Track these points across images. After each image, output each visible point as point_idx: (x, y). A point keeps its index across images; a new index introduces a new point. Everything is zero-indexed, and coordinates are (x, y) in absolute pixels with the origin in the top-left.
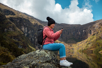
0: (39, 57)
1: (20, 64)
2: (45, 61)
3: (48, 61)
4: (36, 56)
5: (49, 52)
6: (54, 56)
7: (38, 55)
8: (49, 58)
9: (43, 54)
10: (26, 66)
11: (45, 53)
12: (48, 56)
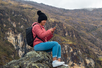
0: (29, 58)
1: (10, 65)
2: (35, 61)
3: (39, 61)
4: (26, 58)
5: (41, 53)
6: (48, 56)
7: (28, 56)
8: (40, 57)
9: (33, 54)
10: (16, 65)
11: (36, 53)
12: (39, 56)
